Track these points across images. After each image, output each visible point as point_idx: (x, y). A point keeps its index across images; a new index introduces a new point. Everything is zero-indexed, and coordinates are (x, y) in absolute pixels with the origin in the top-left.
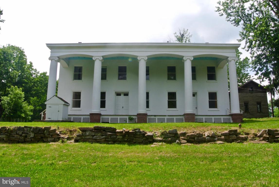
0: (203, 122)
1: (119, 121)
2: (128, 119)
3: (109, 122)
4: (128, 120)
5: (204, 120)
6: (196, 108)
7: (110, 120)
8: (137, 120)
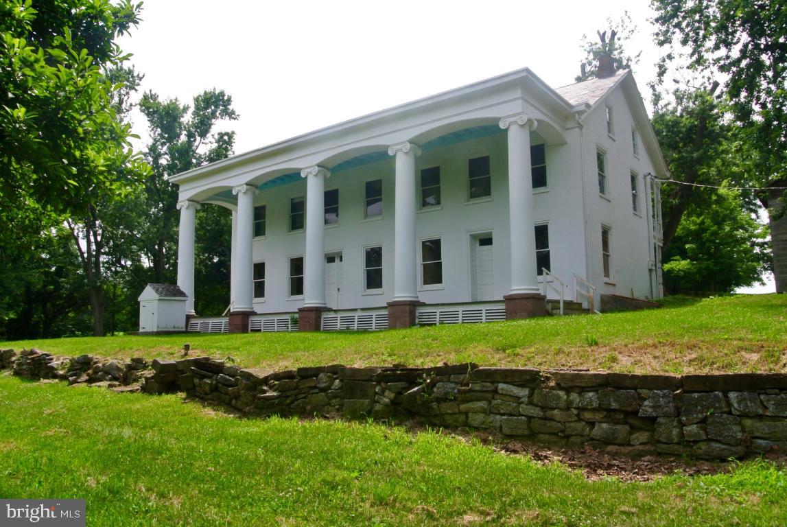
0: (435, 324)
1: (276, 326)
3: (261, 330)
4: (290, 323)
5: (438, 317)
7: (262, 326)
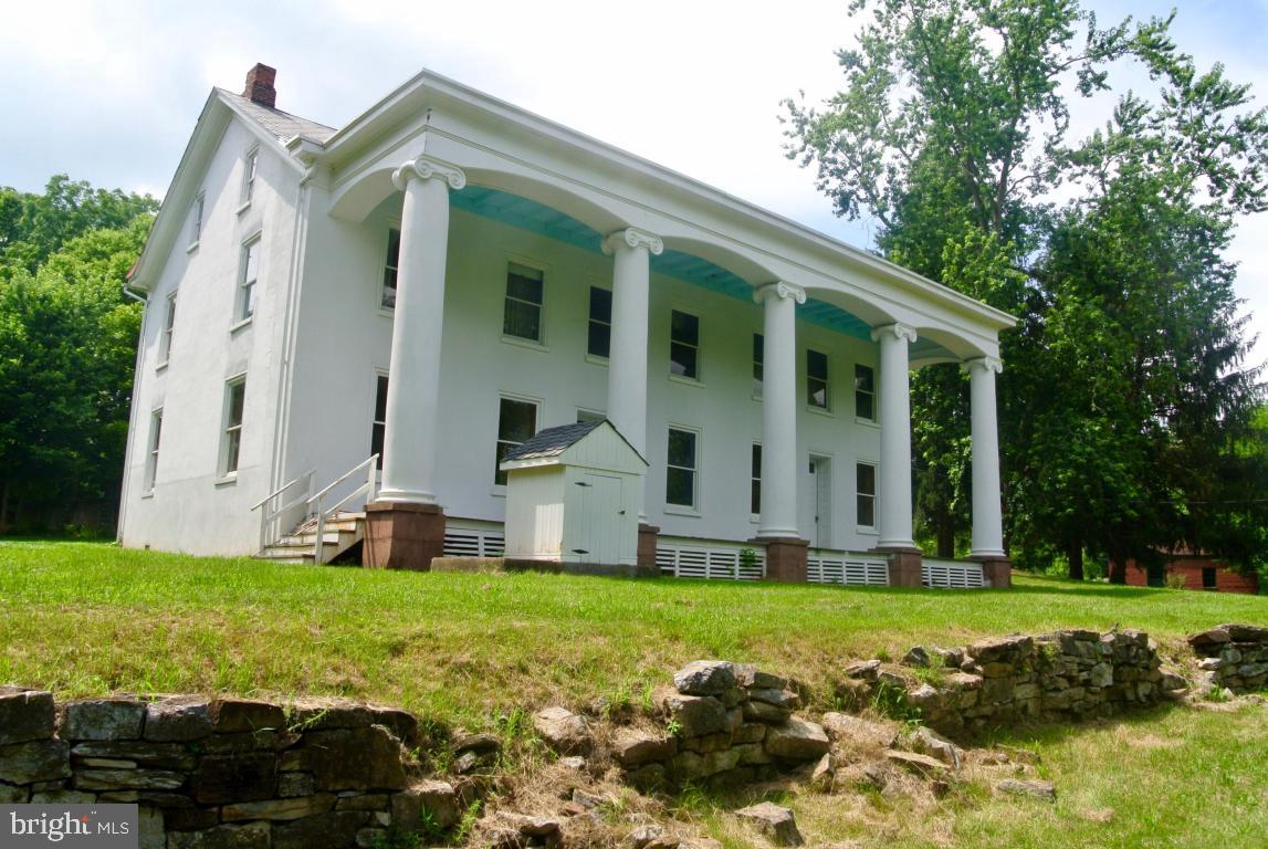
1: (708, 566)
2: (737, 558)
3: (672, 573)
4: (737, 563)
6: (817, 519)
7: (677, 564)
8: (764, 564)
